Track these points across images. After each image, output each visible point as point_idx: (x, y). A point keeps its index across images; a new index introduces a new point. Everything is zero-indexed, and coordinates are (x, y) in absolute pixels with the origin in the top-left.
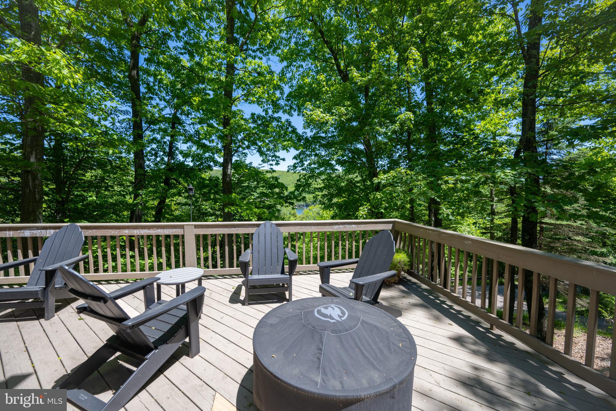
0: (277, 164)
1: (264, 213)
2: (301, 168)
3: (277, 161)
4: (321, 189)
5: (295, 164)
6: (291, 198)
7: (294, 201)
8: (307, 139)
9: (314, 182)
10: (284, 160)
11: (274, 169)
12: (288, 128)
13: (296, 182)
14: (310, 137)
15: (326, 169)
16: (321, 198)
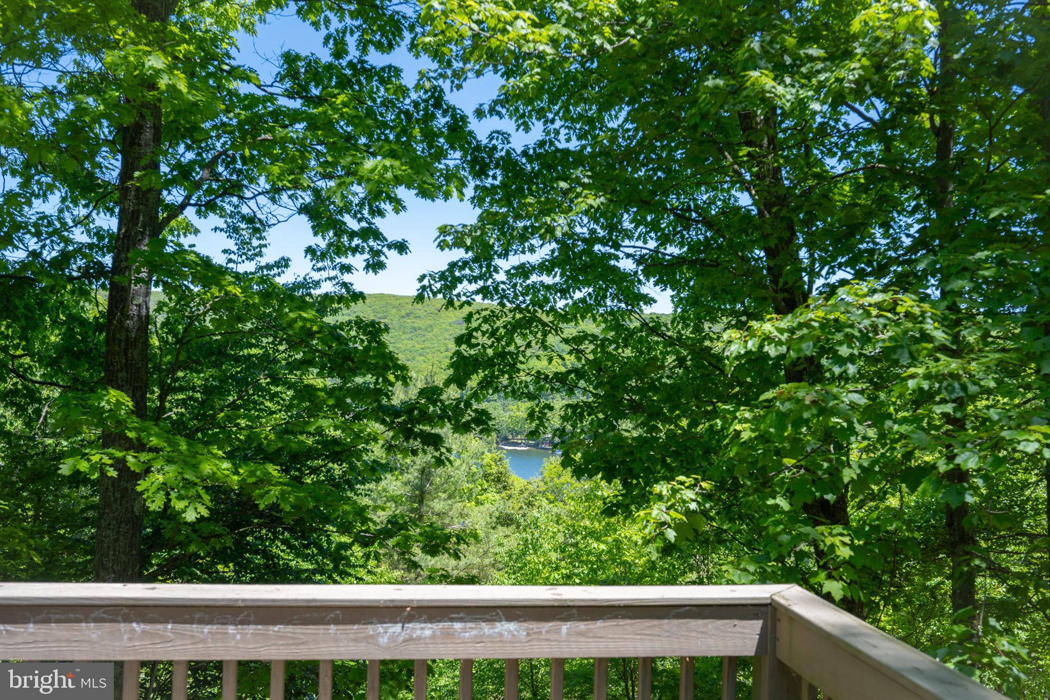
0: (375, 265)
1: (265, 481)
2: (474, 287)
3: (376, 253)
4: (563, 381)
5: (453, 265)
6: (425, 418)
7: (445, 430)
8: (509, 164)
9: (535, 348)
10: (401, 247)
11: (357, 288)
12: (433, 117)
13: (453, 347)
14: (525, 153)
15: (600, 298)
16: (564, 418)
